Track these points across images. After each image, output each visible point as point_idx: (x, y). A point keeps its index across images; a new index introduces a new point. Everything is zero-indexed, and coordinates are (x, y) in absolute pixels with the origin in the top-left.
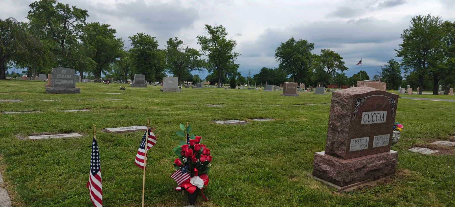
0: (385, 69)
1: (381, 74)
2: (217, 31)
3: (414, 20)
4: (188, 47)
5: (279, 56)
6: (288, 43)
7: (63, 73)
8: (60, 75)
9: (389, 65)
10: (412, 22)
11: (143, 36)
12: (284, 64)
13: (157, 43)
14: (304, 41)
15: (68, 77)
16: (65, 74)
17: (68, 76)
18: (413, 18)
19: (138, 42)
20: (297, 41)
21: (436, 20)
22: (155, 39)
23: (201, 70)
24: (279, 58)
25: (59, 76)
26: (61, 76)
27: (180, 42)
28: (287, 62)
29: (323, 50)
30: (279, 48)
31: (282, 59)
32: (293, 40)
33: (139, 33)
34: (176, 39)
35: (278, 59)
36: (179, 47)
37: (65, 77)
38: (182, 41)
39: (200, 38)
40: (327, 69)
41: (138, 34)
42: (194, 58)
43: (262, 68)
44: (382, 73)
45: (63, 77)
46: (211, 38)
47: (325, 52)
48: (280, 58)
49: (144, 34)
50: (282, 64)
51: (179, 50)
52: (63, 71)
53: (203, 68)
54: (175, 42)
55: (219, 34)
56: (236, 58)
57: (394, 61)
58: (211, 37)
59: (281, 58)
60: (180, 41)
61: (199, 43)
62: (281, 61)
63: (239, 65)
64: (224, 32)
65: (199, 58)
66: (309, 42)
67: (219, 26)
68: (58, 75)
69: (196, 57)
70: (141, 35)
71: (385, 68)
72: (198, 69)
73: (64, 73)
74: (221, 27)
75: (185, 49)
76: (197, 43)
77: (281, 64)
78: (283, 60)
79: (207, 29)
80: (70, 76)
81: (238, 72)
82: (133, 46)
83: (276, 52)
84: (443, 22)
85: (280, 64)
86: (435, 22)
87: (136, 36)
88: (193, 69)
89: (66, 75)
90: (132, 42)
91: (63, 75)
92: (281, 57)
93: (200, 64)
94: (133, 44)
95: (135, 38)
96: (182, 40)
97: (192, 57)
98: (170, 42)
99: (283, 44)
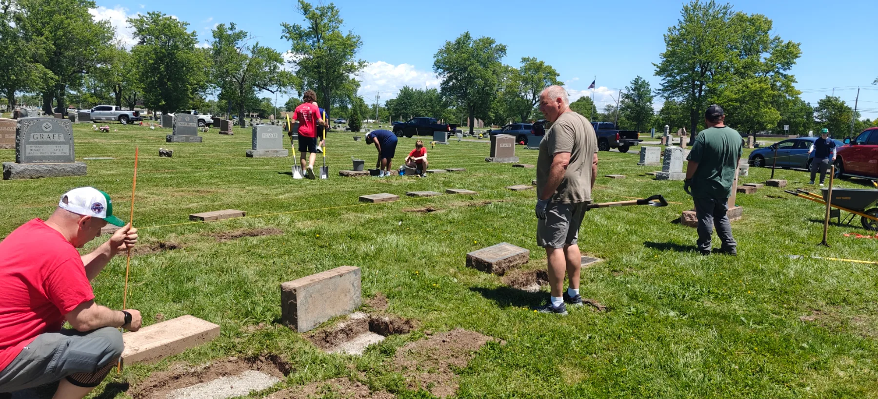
0: (625, 94)
1: (620, 104)
2: (322, 15)
3: (686, 9)
4: (257, 44)
5: (441, 68)
6: (458, 42)
7: (45, 130)
8: (39, 134)
9: (633, 87)
10: (683, 12)
11: (161, 18)
12: (451, 84)
13: (195, 36)
14: (488, 39)
15: (56, 139)
16: (50, 132)
17: (56, 135)
18: (685, 6)
19: (150, 32)
20: (474, 39)
21: (724, 10)
22: (187, 27)
23: (285, 92)
24: (440, 70)
25: (35, 137)
26: (39, 137)
27: (241, 35)
28: (456, 79)
29: (525, 59)
30: (441, 52)
31: (446, 73)
32: (467, 36)
33: (151, 12)
34: (232, 27)
35: (438, 73)
36: (240, 43)
37: (49, 140)
38: (246, 33)
39: (287, 28)
40: (532, 95)
41: (148, 13)
42: (270, 67)
43: (402, 88)
44: (621, 101)
45: (45, 140)
46: (309, 28)
47: (528, 63)
48: (442, 70)
49: (165, 15)
50: (446, 83)
51: (238, 50)
52: (44, 124)
53: (289, 87)
54: (230, 32)
55: (326, 21)
56: (363, 70)
57: (642, 80)
58: (311, 26)
59: (444, 71)
60: (241, 31)
61: (286, 37)
62: (446, 76)
63: (360, 83)
64: (336, 17)
65: (281, 68)
66: (498, 43)
67: (327, 4)
68: (32, 135)
69: (275, 67)
70: (155, 18)
71: (626, 92)
72: (279, 89)
73: (48, 130)
74: (331, 8)
75: (251, 48)
76: (282, 38)
77: (444, 83)
78: (449, 75)
79: (302, 10)
80: (62, 135)
81: (358, 96)
82: (138, 40)
83: (436, 59)
84: (734, 16)
85: (442, 82)
86: (722, 15)
87: (145, 19)
88: (263, 88)
89: (51, 135)
90: (134, 29)
91: (46, 135)
92: (445, 69)
93: (282, 81)
94: (138, 35)
95: (142, 21)
96: (245, 30)
97: (266, 66)
98: (220, 33)
99: (449, 44)
